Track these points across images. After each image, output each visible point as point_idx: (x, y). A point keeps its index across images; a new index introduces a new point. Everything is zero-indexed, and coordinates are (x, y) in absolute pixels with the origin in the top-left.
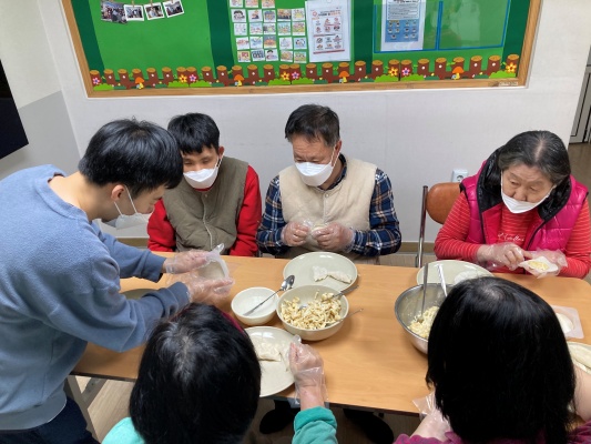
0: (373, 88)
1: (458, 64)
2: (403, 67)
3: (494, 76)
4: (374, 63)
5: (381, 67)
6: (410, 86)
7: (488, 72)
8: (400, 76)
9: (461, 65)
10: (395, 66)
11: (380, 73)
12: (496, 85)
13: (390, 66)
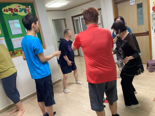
0: (16, 57)
2: (21, 51)
4: (14, 51)
5: (16, 52)
8: (21, 53)
10: (20, 51)
11: (17, 53)
13: (18, 51)
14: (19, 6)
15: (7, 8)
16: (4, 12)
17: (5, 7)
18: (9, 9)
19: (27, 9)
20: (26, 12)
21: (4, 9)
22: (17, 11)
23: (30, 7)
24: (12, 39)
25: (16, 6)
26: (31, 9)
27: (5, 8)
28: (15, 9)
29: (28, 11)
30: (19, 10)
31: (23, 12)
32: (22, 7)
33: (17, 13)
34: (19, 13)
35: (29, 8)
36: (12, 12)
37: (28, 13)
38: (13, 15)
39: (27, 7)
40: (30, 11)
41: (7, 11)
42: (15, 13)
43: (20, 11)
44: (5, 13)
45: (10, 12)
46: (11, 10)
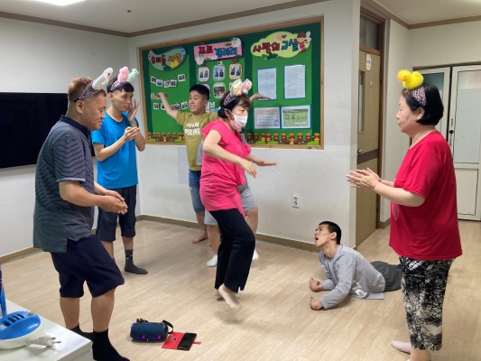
1: (292, 137)
2: (268, 137)
3: (310, 144)
4: (256, 134)
5: (258, 136)
6: (270, 147)
7: (307, 141)
8: (266, 141)
9: (293, 137)
10: (264, 136)
11: (258, 139)
12: (310, 148)
14: (284, 37)
15: (260, 43)
16: (254, 54)
17: (257, 41)
18: (263, 44)
19: (301, 40)
20: (297, 49)
21: (255, 47)
22: (276, 47)
23: (308, 34)
24: (255, 109)
25: (278, 38)
26: (309, 39)
27: (257, 44)
28: (275, 43)
29: (302, 46)
30: (282, 45)
31: (290, 48)
32: (291, 36)
33: (276, 52)
34: (280, 53)
35: (305, 36)
36: (268, 51)
37: (300, 50)
38: (269, 58)
39: (302, 35)
40: (307, 46)
41: (259, 51)
42: (273, 52)
43: (284, 48)
44: (256, 54)
45: (263, 52)
46: (266, 46)
